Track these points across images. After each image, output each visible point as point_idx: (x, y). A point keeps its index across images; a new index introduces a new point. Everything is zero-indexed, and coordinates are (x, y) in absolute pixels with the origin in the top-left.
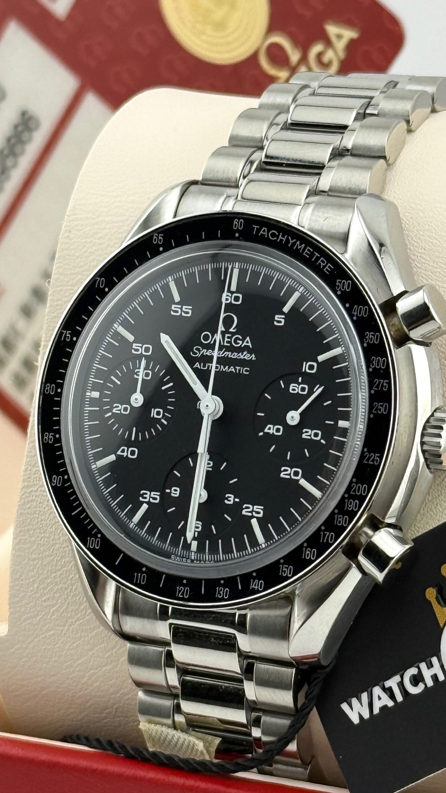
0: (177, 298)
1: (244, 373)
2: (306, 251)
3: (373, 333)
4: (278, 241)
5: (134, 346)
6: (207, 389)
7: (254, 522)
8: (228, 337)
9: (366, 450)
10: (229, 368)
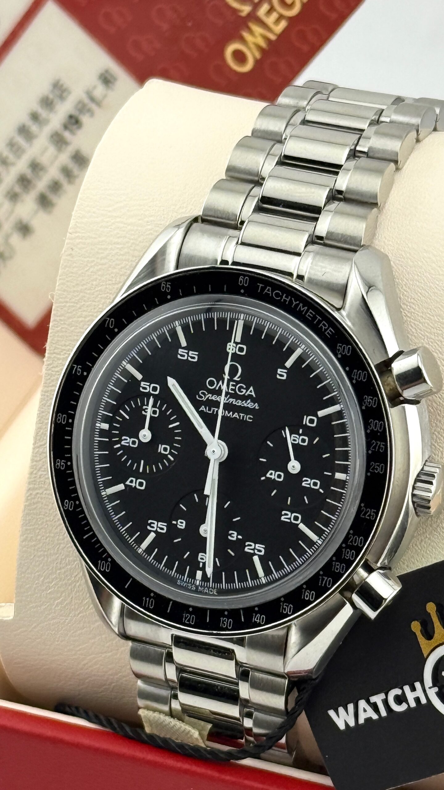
0: (184, 343)
1: (248, 420)
2: (309, 313)
3: (372, 397)
4: (282, 300)
5: (143, 384)
6: (213, 434)
7: (256, 559)
8: (233, 385)
9: (362, 505)
10: (233, 414)
